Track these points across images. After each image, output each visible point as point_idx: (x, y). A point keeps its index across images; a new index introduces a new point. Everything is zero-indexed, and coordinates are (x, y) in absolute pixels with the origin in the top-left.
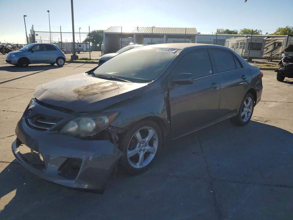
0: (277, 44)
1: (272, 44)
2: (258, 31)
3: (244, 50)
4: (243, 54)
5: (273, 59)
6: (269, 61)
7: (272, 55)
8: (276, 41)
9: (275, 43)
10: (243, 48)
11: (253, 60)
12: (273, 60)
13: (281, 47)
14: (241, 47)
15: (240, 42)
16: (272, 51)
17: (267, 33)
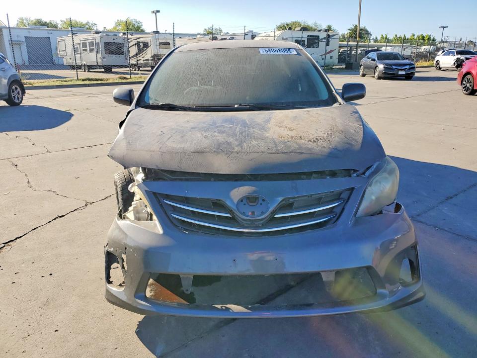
0: (141, 45)
1: (134, 45)
2: (90, 25)
3: (100, 55)
4: (100, 61)
5: (141, 67)
6: (135, 70)
7: (137, 61)
8: (140, 40)
9: (138, 43)
10: (97, 52)
11: (114, 70)
12: (141, 69)
13: (149, 49)
14: (91, 50)
15: (87, 42)
16: (136, 55)
17: (105, 28)
